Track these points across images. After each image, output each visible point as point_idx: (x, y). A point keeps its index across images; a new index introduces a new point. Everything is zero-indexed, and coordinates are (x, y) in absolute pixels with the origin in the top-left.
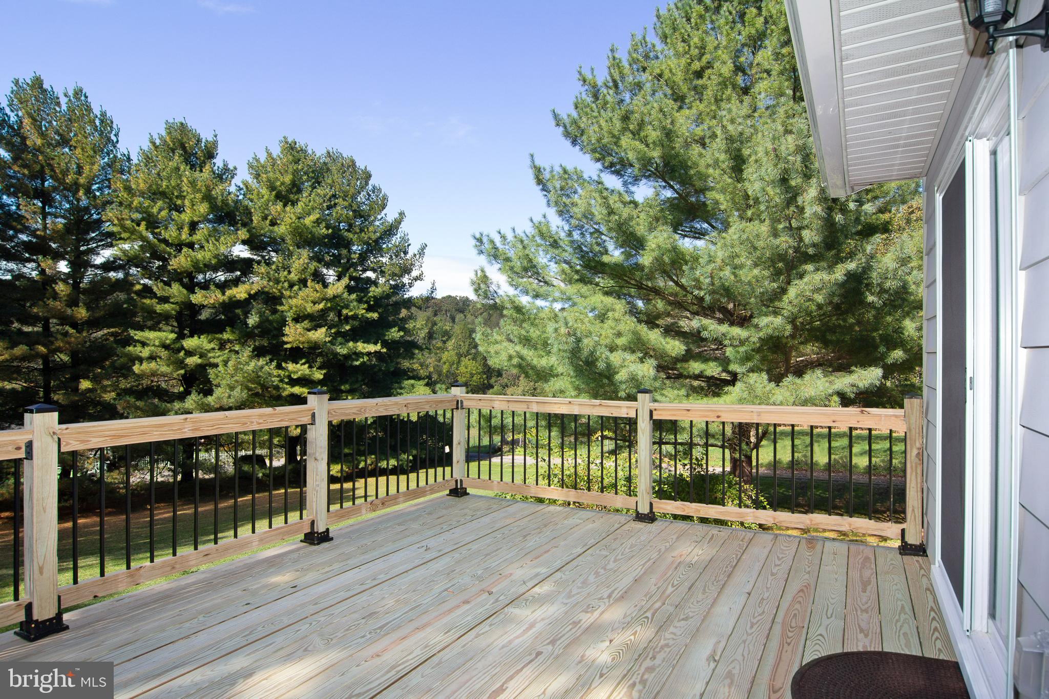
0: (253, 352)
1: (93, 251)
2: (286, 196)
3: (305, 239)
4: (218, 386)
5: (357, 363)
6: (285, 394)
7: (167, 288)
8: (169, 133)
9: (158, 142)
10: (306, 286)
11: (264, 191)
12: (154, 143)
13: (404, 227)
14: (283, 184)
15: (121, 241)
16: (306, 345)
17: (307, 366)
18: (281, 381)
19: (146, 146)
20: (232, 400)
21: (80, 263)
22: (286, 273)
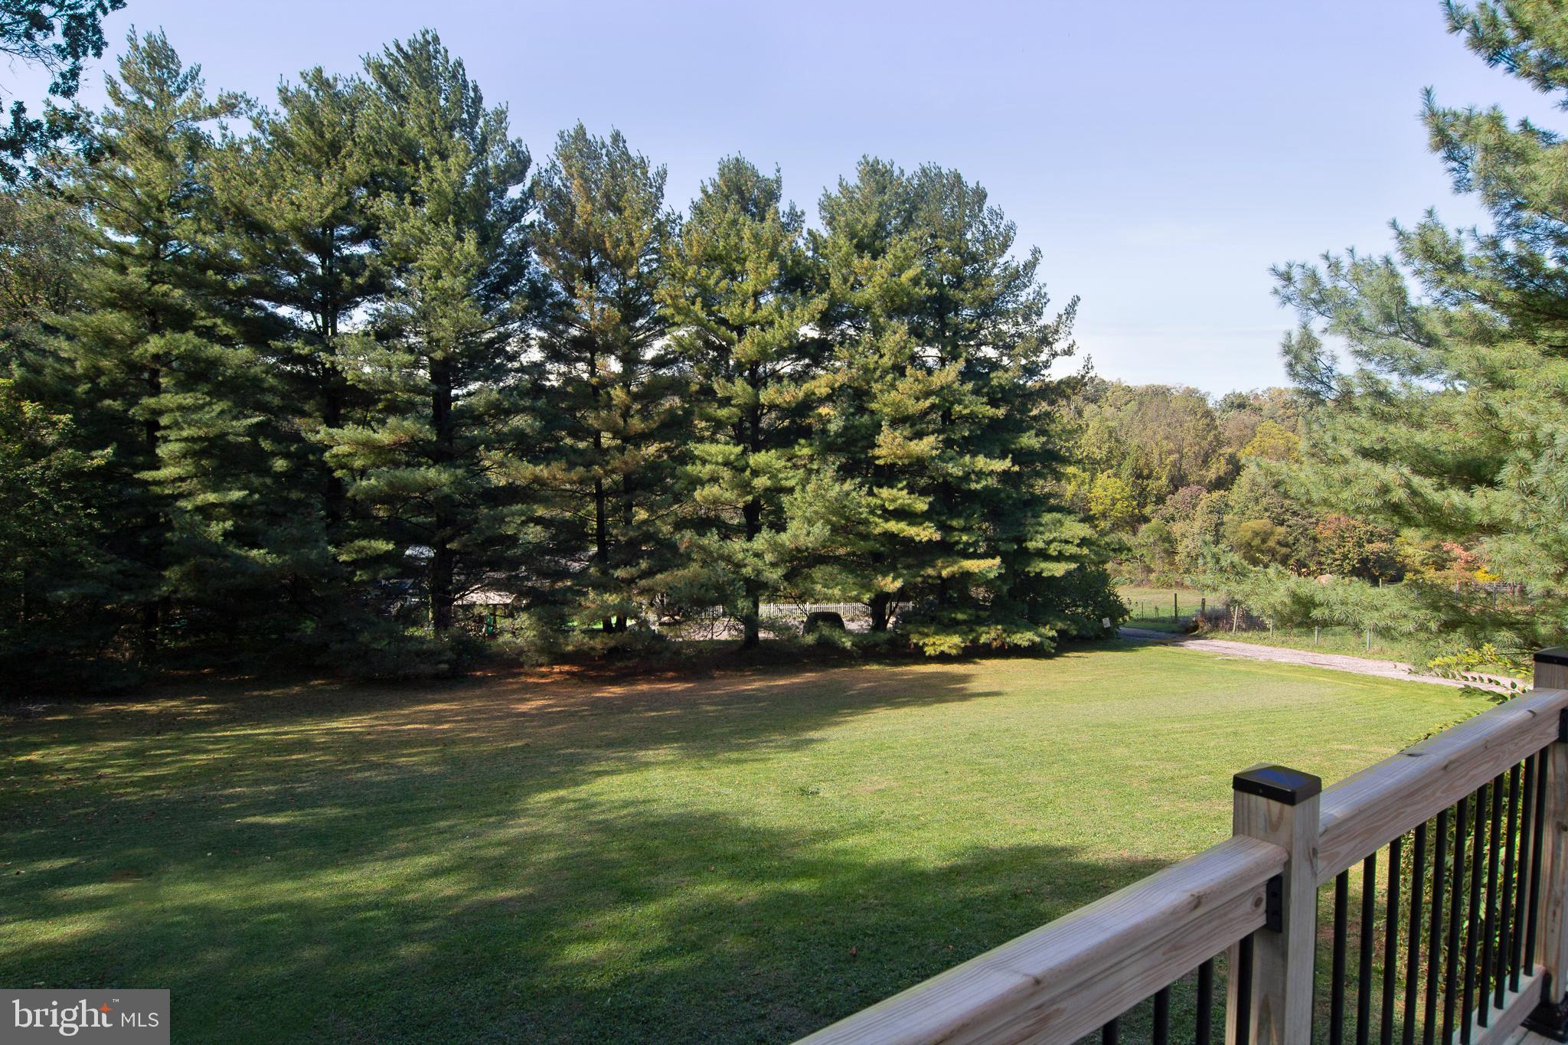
0: (837, 472)
1: (644, 344)
2: (870, 245)
3: (898, 306)
4: (792, 518)
5: (979, 487)
6: (877, 531)
7: (729, 385)
8: (722, 175)
9: (710, 190)
10: (903, 374)
11: (842, 241)
12: (704, 192)
13: (1041, 274)
14: (865, 226)
15: (675, 328)
16: (906, 461)
17: (905, 492)
18: (872, 512)
19: (698, 196)
20: (812, 538)
21: (630, 361)
22: (876, 357)
